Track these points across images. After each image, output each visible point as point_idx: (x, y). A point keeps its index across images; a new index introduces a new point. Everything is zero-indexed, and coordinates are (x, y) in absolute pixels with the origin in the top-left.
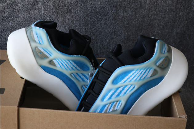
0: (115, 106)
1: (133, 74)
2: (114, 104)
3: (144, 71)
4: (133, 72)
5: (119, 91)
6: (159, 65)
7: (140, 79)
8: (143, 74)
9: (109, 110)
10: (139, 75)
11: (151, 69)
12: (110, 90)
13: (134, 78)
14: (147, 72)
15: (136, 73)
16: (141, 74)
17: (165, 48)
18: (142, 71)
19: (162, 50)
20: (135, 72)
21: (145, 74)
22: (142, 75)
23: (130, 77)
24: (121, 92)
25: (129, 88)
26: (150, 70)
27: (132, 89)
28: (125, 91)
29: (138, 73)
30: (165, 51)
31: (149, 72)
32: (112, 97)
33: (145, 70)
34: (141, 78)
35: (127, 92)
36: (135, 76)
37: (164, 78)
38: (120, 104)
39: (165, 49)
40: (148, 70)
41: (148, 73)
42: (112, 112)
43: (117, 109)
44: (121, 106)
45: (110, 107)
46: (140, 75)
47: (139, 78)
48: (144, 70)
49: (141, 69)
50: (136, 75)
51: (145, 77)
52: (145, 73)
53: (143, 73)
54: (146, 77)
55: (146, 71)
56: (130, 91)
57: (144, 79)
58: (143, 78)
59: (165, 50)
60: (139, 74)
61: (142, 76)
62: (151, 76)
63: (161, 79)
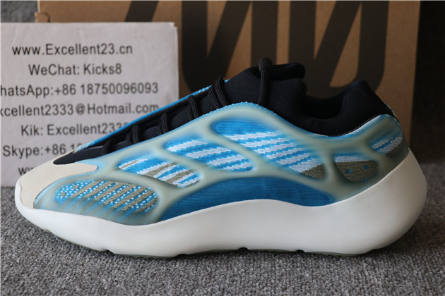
0: (180, 176)
1: (267, 138)
2: (181, 171)
3: (295, 150)
4: (269, 134)
5: (211, 152)
6: (340, 163)
7: (274, 160)
8: (289, 156)
9: (162, 176)
10: (278, 151)
11: (315, 157)
12: (195, 137)
13: (263, 147)
14: (300, 157)
15: (275, 141)
16: (284, 149)
17: (389, 142)
18: (291, 145)
19: (378, 140)
20: (276, 138)
21: (293, 159)
22: (284, 153)
23: (258, 140)
24: (214, 157)
25: (238, 162)
26: (309, 157)
27: (242, 170)
28: (224, 163)
29: (278, 144)
30: (380, 147)
31: (305, 160)
32: (189, 155)
33: (301, 149)
34: (278, 159)
35: (228, 168)
36: (268, 146)
37: (333, 202)
38: (192, 181)
39: (387, 144)
40: (306, 155)
41: (302, 160)
42: (163, 182)
43: (180, 185)
44: (192, 185)
45: (168, 170)
46: (281, 151)
47: (274, 156)
48: (297, 147)
49: (292, 141)
50: (273, 145)
51: (287, 165)
52: (294, 154)
53: (290, 152)
54: (290, 167)
55: (298, 153)
56: (235, 170)
57: (283, 166)
58: (282, 162)
59: (383, 146)
60: (280, 147)
61: (283, 158)
62: (303, 174)
63: (324, 199)
